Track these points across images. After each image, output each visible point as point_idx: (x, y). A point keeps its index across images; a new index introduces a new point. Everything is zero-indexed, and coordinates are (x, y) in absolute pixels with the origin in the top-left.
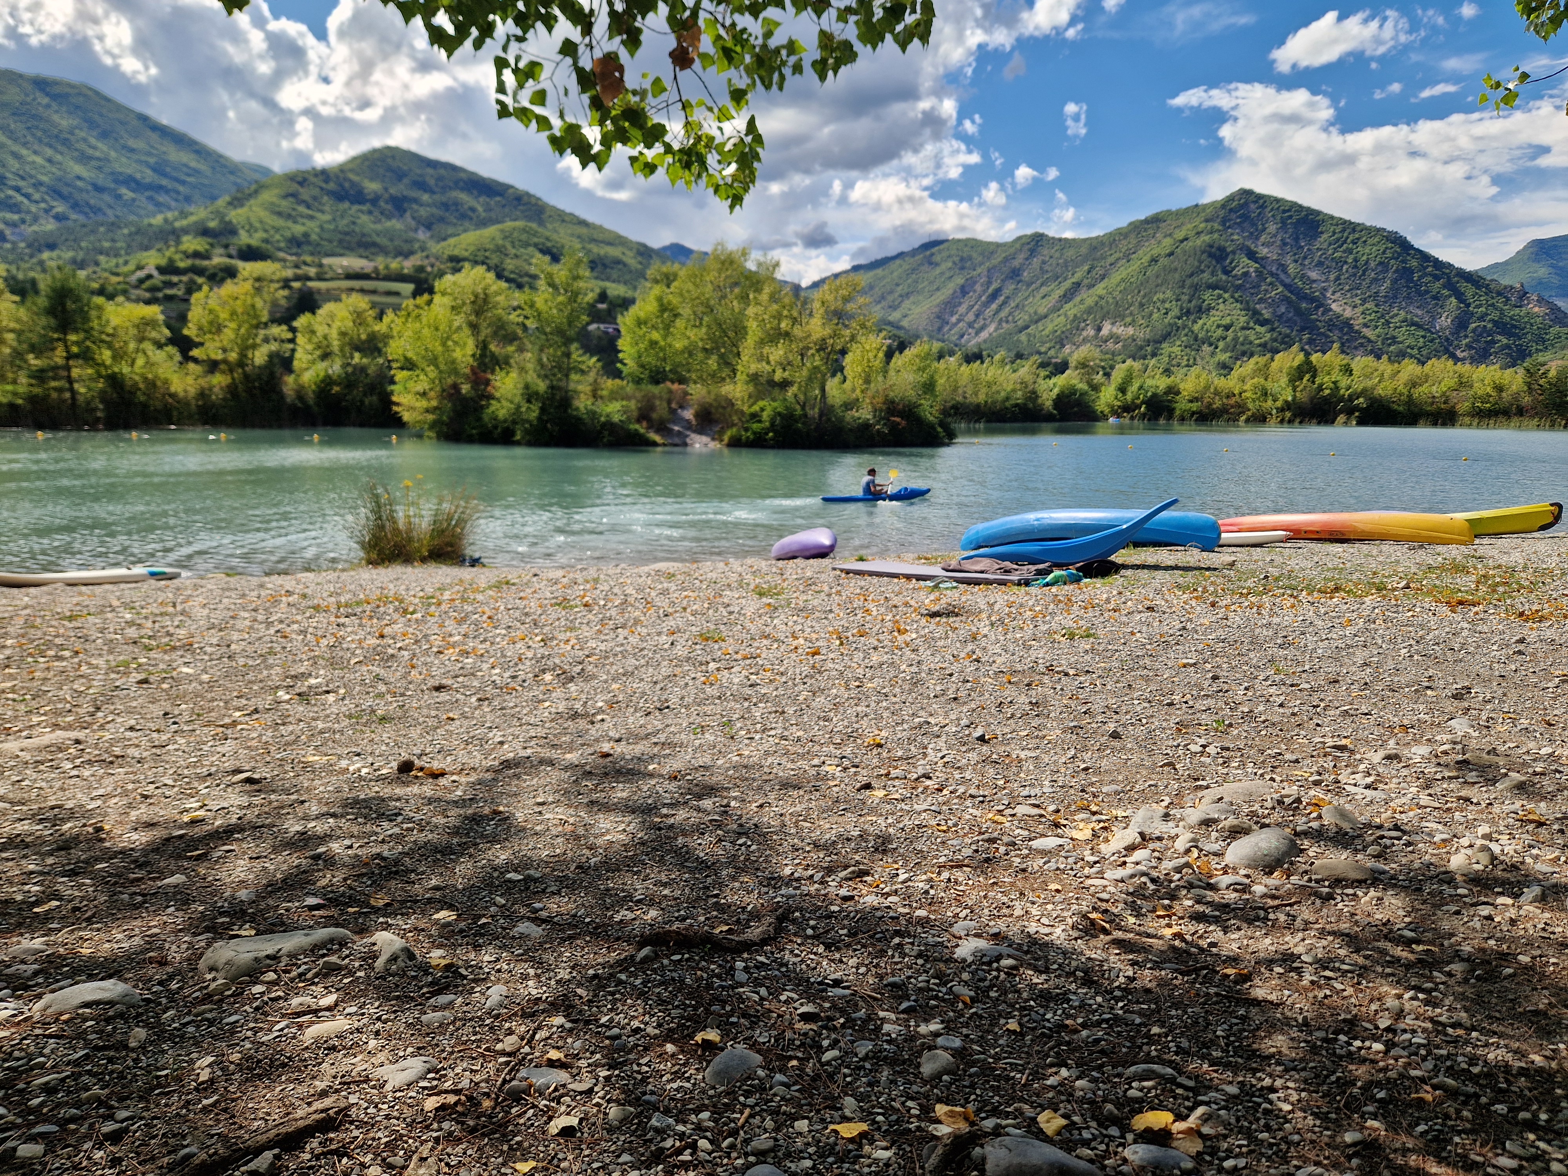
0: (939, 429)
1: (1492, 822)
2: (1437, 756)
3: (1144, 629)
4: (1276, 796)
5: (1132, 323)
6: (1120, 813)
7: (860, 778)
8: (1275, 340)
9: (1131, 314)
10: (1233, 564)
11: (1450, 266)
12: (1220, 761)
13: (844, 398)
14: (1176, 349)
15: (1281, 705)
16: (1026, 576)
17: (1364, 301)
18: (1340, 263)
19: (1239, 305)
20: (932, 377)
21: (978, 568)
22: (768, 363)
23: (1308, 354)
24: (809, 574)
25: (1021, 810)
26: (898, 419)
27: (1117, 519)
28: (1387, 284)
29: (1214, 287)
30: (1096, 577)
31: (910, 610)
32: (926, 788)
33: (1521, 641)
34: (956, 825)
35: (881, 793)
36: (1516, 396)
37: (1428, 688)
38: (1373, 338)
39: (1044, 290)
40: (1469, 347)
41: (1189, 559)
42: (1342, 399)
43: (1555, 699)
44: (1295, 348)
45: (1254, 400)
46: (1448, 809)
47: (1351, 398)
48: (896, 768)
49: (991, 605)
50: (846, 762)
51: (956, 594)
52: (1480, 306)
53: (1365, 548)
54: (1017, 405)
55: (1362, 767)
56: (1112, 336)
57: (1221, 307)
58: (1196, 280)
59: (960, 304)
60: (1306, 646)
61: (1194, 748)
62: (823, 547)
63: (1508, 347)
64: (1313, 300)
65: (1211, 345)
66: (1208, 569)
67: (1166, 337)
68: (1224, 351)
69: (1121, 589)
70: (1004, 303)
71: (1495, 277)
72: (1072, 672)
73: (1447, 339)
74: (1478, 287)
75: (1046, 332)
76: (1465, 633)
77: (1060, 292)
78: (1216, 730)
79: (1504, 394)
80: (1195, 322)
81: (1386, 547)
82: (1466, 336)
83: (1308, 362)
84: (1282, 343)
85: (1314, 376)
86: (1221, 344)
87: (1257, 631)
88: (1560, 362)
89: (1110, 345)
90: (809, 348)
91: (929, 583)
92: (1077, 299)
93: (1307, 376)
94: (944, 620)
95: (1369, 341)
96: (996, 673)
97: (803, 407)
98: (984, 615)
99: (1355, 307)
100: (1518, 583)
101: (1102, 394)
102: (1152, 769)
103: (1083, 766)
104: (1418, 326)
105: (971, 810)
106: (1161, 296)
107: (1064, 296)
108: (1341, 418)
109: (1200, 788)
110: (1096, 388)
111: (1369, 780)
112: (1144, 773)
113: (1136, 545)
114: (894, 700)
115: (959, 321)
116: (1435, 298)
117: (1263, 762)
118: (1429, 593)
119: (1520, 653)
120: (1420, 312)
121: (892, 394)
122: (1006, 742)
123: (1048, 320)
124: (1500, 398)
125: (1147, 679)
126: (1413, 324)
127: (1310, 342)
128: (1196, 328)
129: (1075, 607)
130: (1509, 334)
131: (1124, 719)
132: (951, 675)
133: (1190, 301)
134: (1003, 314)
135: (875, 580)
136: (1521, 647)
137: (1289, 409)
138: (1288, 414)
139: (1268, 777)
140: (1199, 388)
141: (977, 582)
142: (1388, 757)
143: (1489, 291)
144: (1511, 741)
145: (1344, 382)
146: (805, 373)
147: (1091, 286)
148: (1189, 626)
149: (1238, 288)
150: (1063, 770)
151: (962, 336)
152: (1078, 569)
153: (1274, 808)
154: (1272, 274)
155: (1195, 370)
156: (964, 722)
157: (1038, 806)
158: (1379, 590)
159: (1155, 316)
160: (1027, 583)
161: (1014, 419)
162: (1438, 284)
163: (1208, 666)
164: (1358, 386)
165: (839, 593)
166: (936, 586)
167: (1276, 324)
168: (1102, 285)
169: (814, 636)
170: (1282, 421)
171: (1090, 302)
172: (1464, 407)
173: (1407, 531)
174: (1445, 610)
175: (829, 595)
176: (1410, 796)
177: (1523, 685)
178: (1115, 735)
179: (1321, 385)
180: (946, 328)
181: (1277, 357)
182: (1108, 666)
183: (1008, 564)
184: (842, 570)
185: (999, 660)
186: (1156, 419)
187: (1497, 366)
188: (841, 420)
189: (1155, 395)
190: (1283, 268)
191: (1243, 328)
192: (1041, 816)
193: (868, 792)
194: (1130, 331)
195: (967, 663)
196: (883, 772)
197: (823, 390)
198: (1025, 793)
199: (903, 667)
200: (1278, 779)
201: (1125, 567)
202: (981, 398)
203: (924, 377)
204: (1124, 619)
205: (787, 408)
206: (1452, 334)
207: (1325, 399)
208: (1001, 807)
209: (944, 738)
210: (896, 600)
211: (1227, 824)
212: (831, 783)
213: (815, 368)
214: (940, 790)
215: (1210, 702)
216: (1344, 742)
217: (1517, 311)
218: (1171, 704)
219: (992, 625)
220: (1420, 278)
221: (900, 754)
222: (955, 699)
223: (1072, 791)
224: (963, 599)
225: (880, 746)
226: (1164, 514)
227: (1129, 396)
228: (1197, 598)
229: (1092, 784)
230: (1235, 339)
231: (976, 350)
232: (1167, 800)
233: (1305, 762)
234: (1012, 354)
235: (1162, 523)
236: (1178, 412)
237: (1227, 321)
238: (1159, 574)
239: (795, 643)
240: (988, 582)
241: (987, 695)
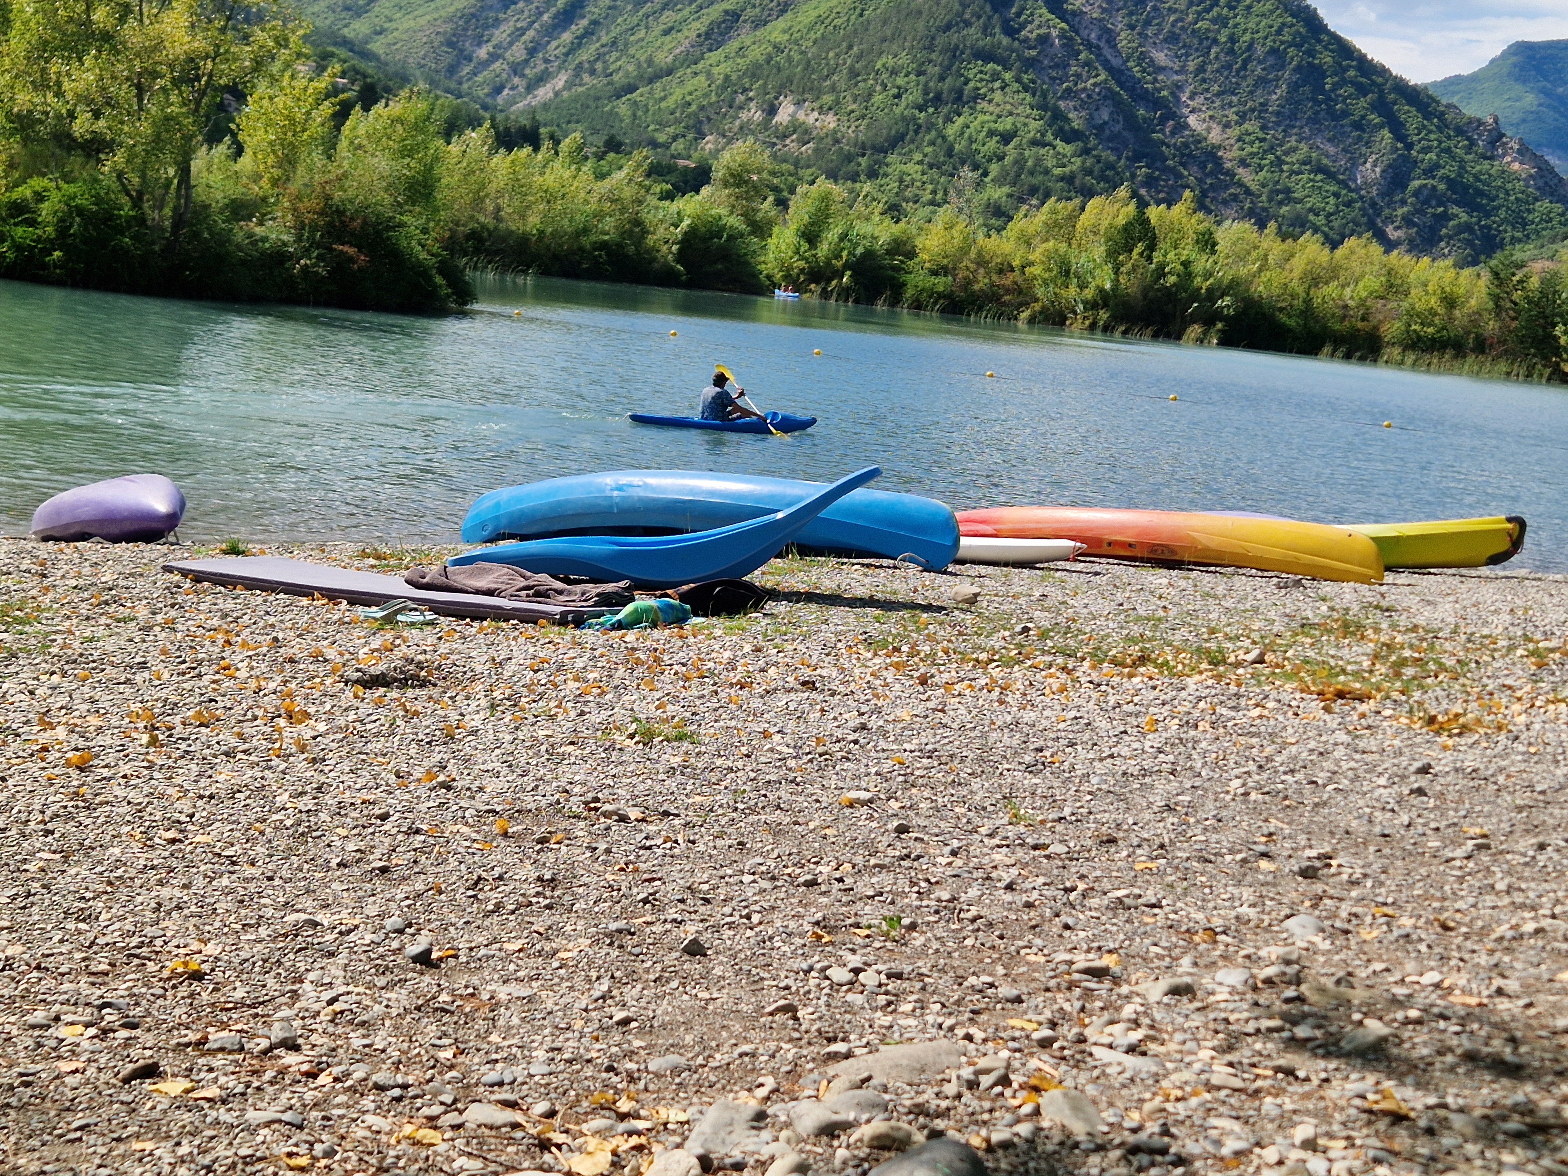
0: (439, 280)
1: (1324, 1116)
2: (1255, 989)
3: (791, 725)
4: (967, 1073)
5: (834, 107)
6: (675, 1115)
7: (135, 1053)
8: (1089, 172)
9: (833, 89)
10: (973, 600)
11: (1383, 71)
12: (882, 1000)
13: (235, 191)
14: (913, 169)
15: (1010, 887)
16: (579, 606)
17: (1243, 117)
18: (1207, 41)
19: (1028, 98)
20: (429, 169)
21: (483, 583)
22: (59, 94)
23: (1142, 205)
24: (108, 577)
25: (476, 1114)
26: (351, 250)
27: (772, 497)
28: (1282, 91)
29: (986, 56)
30: (716, 613)
31: (322, 669)
32: (283, 1072)
33: (1424, 770)
34: (330, 1153)
35: (175, 1087)
36: (1476, 318)
37: (1264, 855)
38: (1254, 187)
39: (668, 18)
40: (1408, 221)
41: (897, 585)
42: (1195, 295)
43: (1461, 879)
44: (1123, 192)
45: (1045, 283)
46: (1257, 1091)
47: (1213, 294)
48: (224, 1026)
49: (498, 665)
50: (110, 1017)
51: (429, 636)
52: (1426, 150)
53: (1205, 579)
54: (604, 245)
55: (1128, 1011)
56: (795, 127)
57: (998, 96)
58: (954, 37)
59: (497, 22)
60: (1073, 768)
61: (839, 974)
62: (153, 516)
63: (1467, 227)
64: (1156, 103)
65: (975, 167)
66: (928, 608)
67: (895, 142)
68: (999, 182)
69: (760, 641)
70: (588, 33)
71: (1455, 100)
72: (634, 814)
73: (1373, 204)
74: (1428, 116)
75: (670, 103)
76: (1339, 753)
77: (698, 26)
78: (886, 935)
79: (1457, 313)
80: (949, 120)
81: (1242, 583)
82: (1403, 202)
83: (1142, 221)
84: (1102, 178)
85: (1152, 247)
86: (994, 169)
87: (994, 735)
88: (1548, 264)
89: (791, 144)
90: (155, 75)
91: (376, 612)
92: (733, 45)
93: (1140, 247)
94: (394, 694)
95: (1248, 192)
96: (479, 814)
97: (137, 202)
98: (479, 687)
99: (1227, 126)
100: (1437, 662)
101: (772, 242)
102: (751, 1020)
103: (619, 1015)
104: (1330, 175)
105: (370, 1119)
106: (891, 62)
107: (708, 35)
108: (1195, 330)
109: (834, 1057)
110: (761, 229)
111: (1136, 1036)
112: (737, 1028)
113: (807, 550)
114: (250, 871)
115: (493, 57)
116: (1358, 126)
117: (958, 1003)
118: (1294, 675)
119: (1420, 792)
120: (1332, 150)
121: (338, 195)
122: (476, 964)
123: (674, 79)
124: (1451, 319)
125: (776, 831)
126: (1320, 169)
127: (1150, 182)
128: (951, 131)
129: (667, 677)
130: (1471, 206)
131: (719, 913)
132: (384, 817)
133: (942, 79)
134: (585, 55)
135: (258, 598)
136: (1422, 782)
137: (1105, 305)
138: (1104, 315)
139: (960, 1032)
140: (951, 249)
141: (477, 614)
142: (1176, 991)
143: (1443, 125)
144: (1380, 959)
145: (1202, 263)
146: (145, 128)
147: (759, 23)
148: (874, 722)
149: (1030, 64)
150: (578, 1024)
151: (498, 90)
152: (683, 598)
153: (959, 1096)
154: (1089, 46)
155: (944, 214)
156: (391, 923)
157: (512, 1105)
158: (1214, 663)
159: (878, 99)
160: (579, 621)
161: (595, 274)
162: (1363, 102)
163: (894, 805)
164: (1225, 275)
165: (170, 626)
166: (389, 620)
167: (1093, 142)
168: (781, 23)
169: (94, 721)
170: (1092, 327)
171: (756, 54)
172: (1392, 329)
173: (1276, 553)
174: (1315, 706)
175: (147, 629)
176: (1197, 1066)
177: (1414, 853)
178: (695, 949)
179: (1161, 267)
180: (466, 70)
181: (1093, 204)
182: (707, 801)
183: (544, 579)
184: (185, 573)
185: (492, 785)
186: (871, 300)
187: (1449, 262)
188: (223, 239)
189: (869, 254)
190: (1110, 37)
191: (1034, 143)
192: (515, 1126)
193: (148, 1085)
194: (830, 121)
195: (423, 792)
196: (193, 1037)
197: (185, 171)
198: (492, 1076)
199: (283, 798)
200: (979, 1035)
201: (774, 595)
202: (533, 222)
203: (411, 167)
204: (756, 703)
205: (98, 200)
206: (1382, 195)
207: (1169, 294)
208: (436, 1110)
209: (342, 959)
210: (296, 648)
211: (866, 1132)
212: (65, 1066)
213: (168, 118)
214: (312, 1075)
215: (883, 879)
216: (1108, 961)
217: (1486, 165)
218: (811, 884)
219: (493, 707)
220: (1336, 86)
221: (239, 994)
222: (384, 870)
223: (589, 1071)
224: (443, 648)
225: (197, 976)
226: (859, 494)
227: (823, 250)
228: (897, 666)
229: (630, 1054)
230: (1020, 162)
231: (525, 122)
232: (770, 1082)
233: (1033, 1002)
234: (599, 141)
235: (854, 510)
236: (909, 292)
237: (1007, 124)
238: (837, 613)
239: (45, 737)
240: (501, 615)
241: (453, 862)
